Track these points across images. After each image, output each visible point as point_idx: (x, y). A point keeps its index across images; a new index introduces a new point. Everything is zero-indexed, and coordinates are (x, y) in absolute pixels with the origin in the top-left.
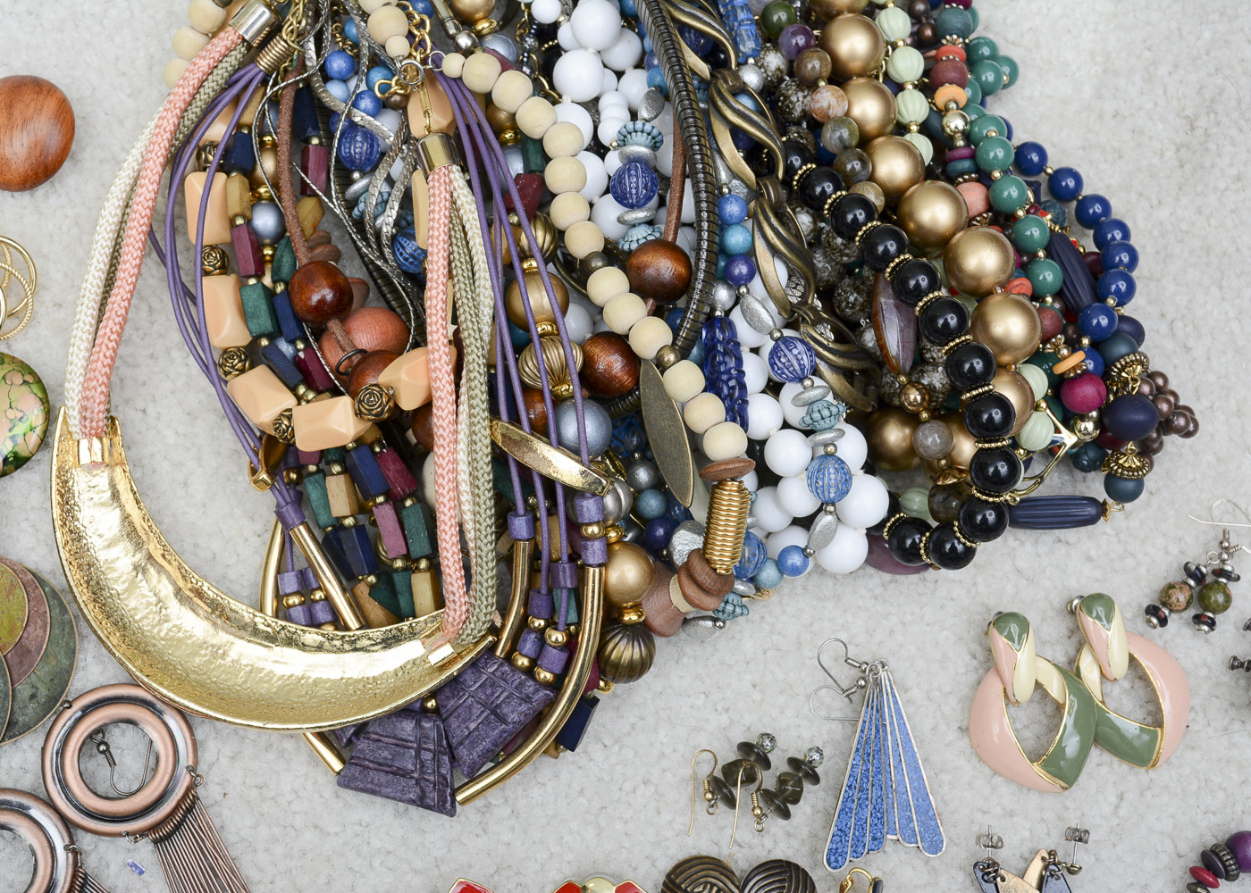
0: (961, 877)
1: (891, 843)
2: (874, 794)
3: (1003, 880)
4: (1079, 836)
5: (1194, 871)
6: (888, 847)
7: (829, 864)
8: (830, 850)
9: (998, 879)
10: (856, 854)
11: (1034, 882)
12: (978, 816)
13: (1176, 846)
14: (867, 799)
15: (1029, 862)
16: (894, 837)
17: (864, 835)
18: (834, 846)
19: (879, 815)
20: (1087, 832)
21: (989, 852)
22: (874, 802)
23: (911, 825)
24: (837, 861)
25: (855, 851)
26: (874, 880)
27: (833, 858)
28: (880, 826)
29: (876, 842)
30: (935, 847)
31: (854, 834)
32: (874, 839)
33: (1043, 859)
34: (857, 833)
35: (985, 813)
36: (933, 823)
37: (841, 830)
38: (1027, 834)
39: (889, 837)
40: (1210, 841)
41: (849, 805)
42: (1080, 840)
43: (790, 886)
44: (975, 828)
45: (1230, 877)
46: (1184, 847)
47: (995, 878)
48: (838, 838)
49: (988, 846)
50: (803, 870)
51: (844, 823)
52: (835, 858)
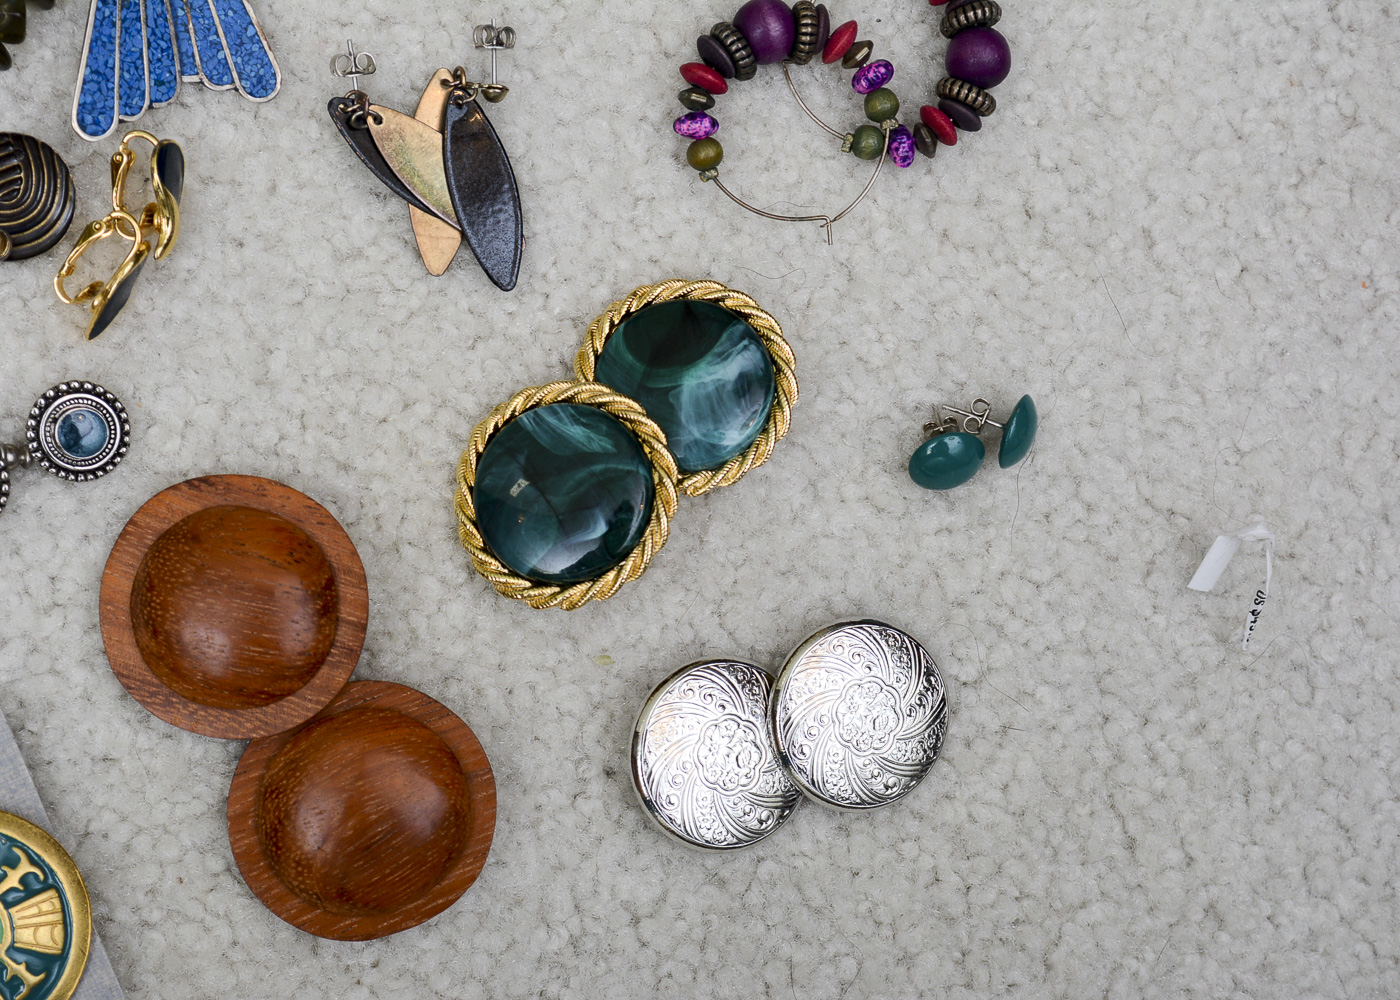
0: (313, 129)
1: (191, 89)
2: (150, 12)
3: (378, 120)
4: (499, 38)
5: (687, 70)
6: (190, 97)
7: (83, 127)
8: (82, 106)
9: (370, 120)
10: (129, 108)
11: (435, 123)
12: (334, 32)
13: (659, 41)
14: (138, 19)
15: (422, 92)
16: (195, 79)
17: (141, 78)
18: (89, 99)
19: (164, 45)
20: (508, 30)
21: (354, 83)
22: (152, 24)
23: (221, 55)
24: (96, 123)
25: (126, 105)
26: (160, 143)
27: (89, 119)
28: (166, 62)
29: (163, 89)
30: (261, 85)
31: (121, 77)
32: (159, 83)
33: (444, 83)
34: (127, 76)
35: (344, 25)
36: (255, 48)
37: (96, 72)
38: (416, 50)
39: (186, 79)
40: (709, 23)
41: (106, 30)
42: (500, 43)
43: (28, 176)
44: (331, 51)
45: (745, 74)
46: (670, 40)
47: (362, 119)
48: (93, 87)
49: (351, 73)
50: (44, 145)
51: (101, 60)
52: (93, 117)
